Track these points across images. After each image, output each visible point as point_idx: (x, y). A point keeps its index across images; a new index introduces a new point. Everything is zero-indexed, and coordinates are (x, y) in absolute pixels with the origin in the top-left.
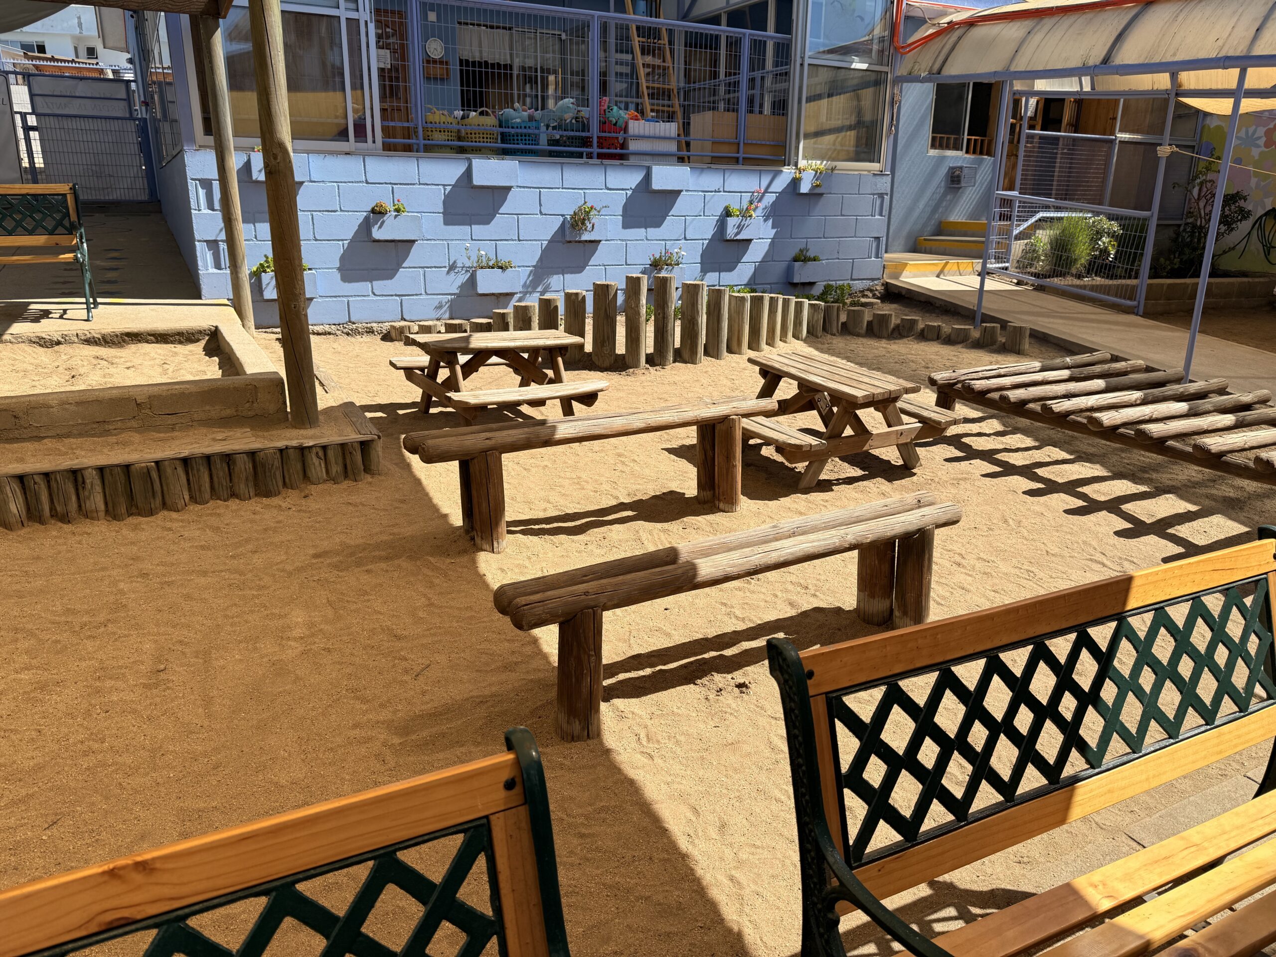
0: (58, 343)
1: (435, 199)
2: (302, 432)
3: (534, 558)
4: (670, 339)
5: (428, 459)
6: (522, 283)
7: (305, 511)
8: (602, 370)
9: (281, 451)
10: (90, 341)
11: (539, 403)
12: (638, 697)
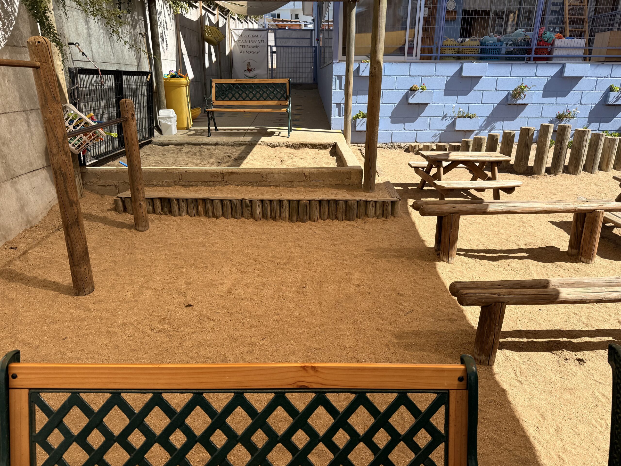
0: (277, 146)
1: (442, 83)
2: (367, 194)
3: (469, 269)
4: (563, 160)
5: (423, 214)
6: (479, 125)
7: (364, 229)
8: (518, 174)
9: (358, 201)
10: (288, 146)
11: (482, 190)
12: (517, 351)
